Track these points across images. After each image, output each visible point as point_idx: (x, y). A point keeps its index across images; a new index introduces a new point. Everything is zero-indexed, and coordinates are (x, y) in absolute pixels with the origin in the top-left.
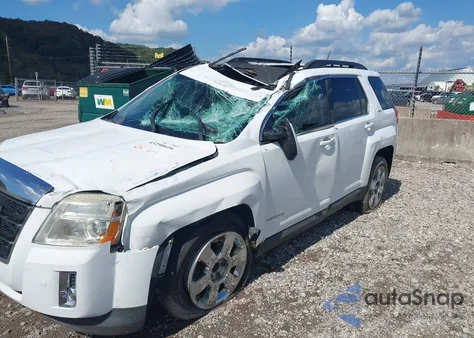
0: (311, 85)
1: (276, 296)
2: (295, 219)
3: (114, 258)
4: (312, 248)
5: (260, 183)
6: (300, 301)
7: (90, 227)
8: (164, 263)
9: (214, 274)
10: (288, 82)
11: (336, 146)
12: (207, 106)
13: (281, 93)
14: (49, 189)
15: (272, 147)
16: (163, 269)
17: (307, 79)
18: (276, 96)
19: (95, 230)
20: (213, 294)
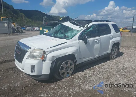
0: (93, 26)
1: (81, 76)
2: (88, 59)
3: (43, 63)
4: (93, 67)
5: (77, 49)
6: (87, 78)
7: (38, 56)
8: (54, 65)
9: (66, 70)
10: (88, 26)
11: (100, 41)
12: (68, 32)
13: (85, 28)
14: (30, 48)
15: (81, 41)
16: (53, 67)
17: (93, 25)
18: (84, 29)
19: (39, 57)
20: (66, 74)
